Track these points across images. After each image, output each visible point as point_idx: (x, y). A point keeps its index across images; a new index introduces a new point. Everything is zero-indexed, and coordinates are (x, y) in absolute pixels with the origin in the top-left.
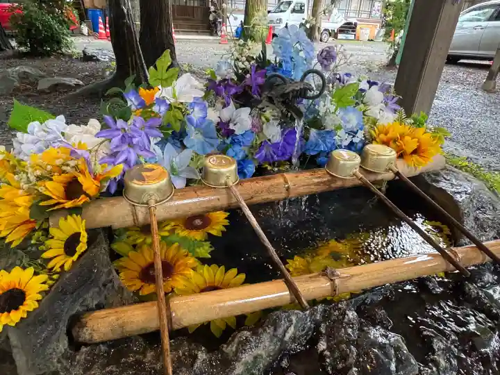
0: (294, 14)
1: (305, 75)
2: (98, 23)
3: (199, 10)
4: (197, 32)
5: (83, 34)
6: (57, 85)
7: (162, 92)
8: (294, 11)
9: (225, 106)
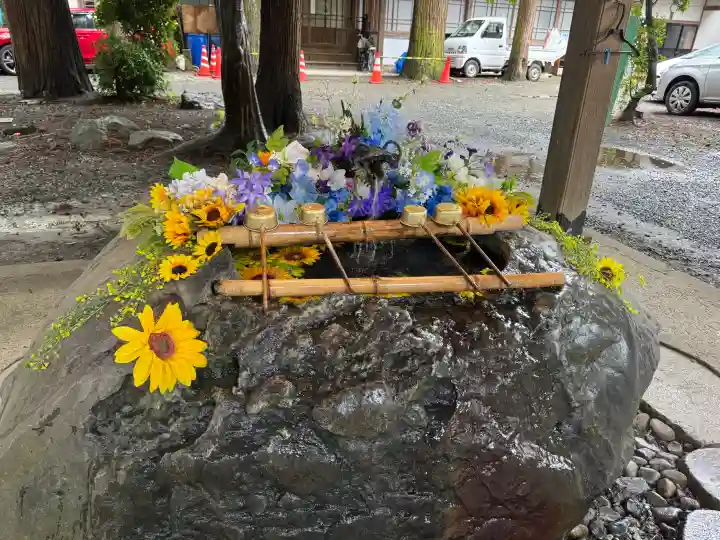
0: (486, 39)
1: (386, 144)
2: (201, 53)
3: (344, 34)
4: (339, 65)
5: (178, 68)
6: (152, 140)
7: (274, 155)
8: (485, 35)
9: (325, 167)
